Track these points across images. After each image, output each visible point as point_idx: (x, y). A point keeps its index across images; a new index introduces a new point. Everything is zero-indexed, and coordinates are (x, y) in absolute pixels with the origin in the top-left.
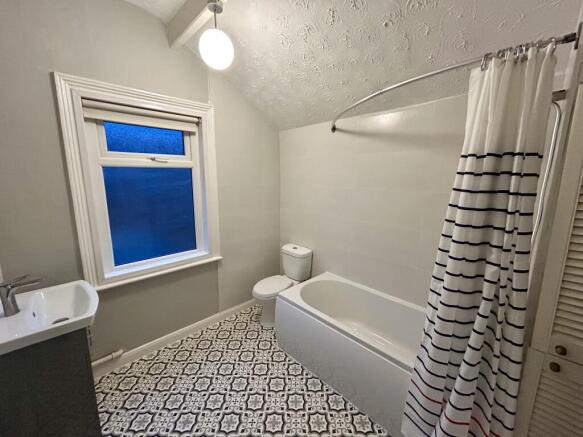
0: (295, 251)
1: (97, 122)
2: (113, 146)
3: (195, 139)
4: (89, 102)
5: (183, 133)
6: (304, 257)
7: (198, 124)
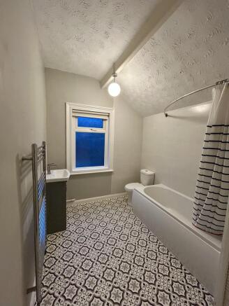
0: (147, 172)
1: (76, 117)
2: (80, 125)
3: (107, 122)
4: (74, 111)
5: (103, 120)
6: (150, 175)
7: (108, 116)
